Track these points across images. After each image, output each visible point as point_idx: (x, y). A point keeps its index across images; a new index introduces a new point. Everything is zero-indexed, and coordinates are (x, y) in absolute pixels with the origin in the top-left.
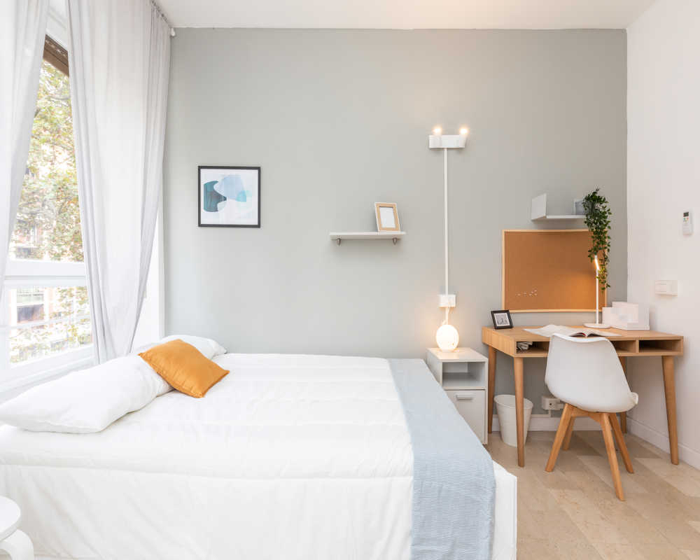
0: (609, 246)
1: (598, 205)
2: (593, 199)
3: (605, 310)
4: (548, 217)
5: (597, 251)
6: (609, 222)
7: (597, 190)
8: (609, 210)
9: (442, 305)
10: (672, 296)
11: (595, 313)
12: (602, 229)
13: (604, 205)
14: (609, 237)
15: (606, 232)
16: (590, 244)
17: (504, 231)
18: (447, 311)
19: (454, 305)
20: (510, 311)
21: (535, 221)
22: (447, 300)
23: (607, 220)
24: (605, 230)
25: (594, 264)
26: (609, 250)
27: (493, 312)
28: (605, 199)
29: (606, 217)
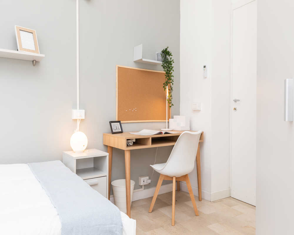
0: (173, 81)
1: (168, 56)
2: (166, 53)
3: (171, 120)
4: (144, 60)
5: (167, 84)
6: (173, 67)
7: (168, 47)
8: (173, 60)
9: (74, 118)
10: (199, 111)
11: (166, 122)
12: (170, 71)
13: (171, 57)
14: (173, 76)
15: (172, 73)
16: (164, 80)
17: (117, 66)
18: (78, 123)
19: (84, 118)
20: (121, 122)
21: (135, 62)
22: (78, 114)
23: (172, 66)
24: (171, 72)
25: (166, 92)
26: (173, 84)
27: (111, 122)
28: (171, 54)
29: (171, 64)
